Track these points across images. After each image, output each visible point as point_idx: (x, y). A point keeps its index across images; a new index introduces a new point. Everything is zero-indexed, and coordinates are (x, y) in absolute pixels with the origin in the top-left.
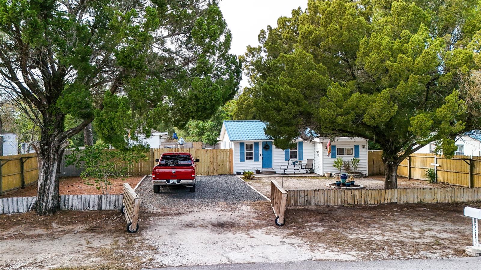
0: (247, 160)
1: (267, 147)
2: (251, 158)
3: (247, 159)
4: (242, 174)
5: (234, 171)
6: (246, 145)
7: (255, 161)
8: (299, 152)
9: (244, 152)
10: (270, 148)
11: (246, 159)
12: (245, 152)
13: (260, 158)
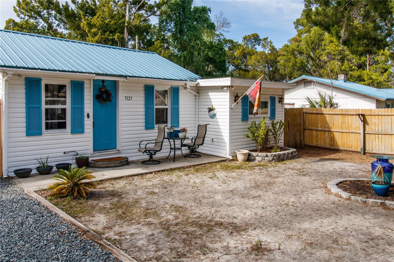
0: (50, 131)
1: (105, 96)
2: (62, 126)
3: (49, 127)
4: (55, 169)
5: (4, 168)
6: (47, 86)
7: (73, 132)
8: (173, 109)
9: (40, 108)
10: (113, 100)
11: (47, 128)
12: (44, 107)
13: (88, 124)
